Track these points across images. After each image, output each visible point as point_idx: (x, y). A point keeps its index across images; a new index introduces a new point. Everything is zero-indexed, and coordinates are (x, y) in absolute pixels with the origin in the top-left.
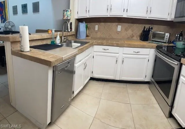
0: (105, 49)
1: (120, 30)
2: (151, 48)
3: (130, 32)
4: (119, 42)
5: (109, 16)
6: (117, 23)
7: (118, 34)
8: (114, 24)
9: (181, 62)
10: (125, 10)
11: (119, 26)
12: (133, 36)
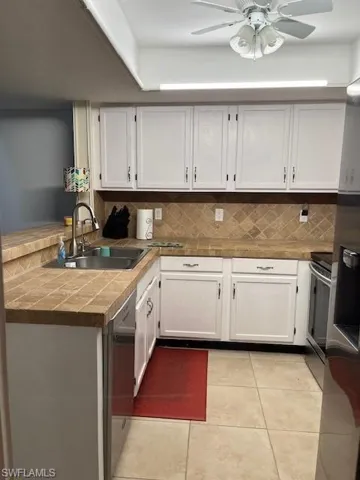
0: (189, 265)
1: (221, 220)
2: (302, 258)
3: (248, 223)
4: (220, 246)
5: (191, 191)
6: (213, 204)
7: (218, 227)
8: (206, 205)
10: (231, 178)
11: (217, 210)
12: (258, 232)
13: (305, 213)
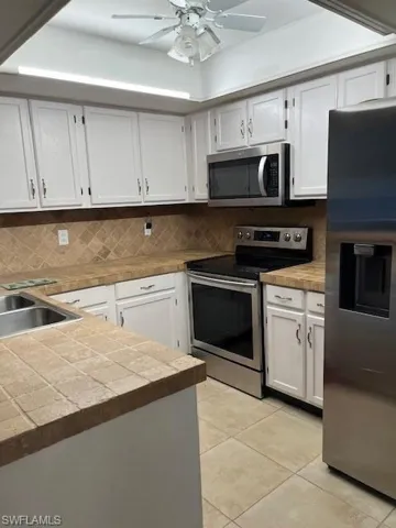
3: (96, 243)
5: (39, 210)
6: (54, 225)
7: (63, 253)
9: (261, 280)
10: (86, 191)
11: (60, 232)
12: (108, 252)
13: (149, 226)
